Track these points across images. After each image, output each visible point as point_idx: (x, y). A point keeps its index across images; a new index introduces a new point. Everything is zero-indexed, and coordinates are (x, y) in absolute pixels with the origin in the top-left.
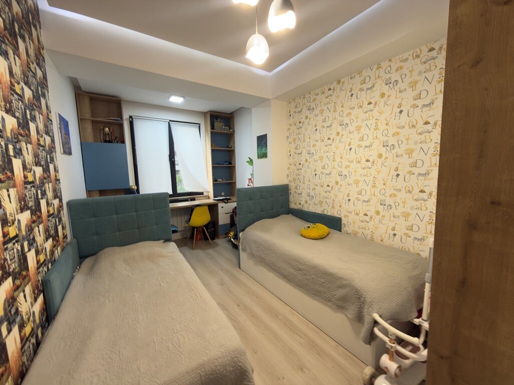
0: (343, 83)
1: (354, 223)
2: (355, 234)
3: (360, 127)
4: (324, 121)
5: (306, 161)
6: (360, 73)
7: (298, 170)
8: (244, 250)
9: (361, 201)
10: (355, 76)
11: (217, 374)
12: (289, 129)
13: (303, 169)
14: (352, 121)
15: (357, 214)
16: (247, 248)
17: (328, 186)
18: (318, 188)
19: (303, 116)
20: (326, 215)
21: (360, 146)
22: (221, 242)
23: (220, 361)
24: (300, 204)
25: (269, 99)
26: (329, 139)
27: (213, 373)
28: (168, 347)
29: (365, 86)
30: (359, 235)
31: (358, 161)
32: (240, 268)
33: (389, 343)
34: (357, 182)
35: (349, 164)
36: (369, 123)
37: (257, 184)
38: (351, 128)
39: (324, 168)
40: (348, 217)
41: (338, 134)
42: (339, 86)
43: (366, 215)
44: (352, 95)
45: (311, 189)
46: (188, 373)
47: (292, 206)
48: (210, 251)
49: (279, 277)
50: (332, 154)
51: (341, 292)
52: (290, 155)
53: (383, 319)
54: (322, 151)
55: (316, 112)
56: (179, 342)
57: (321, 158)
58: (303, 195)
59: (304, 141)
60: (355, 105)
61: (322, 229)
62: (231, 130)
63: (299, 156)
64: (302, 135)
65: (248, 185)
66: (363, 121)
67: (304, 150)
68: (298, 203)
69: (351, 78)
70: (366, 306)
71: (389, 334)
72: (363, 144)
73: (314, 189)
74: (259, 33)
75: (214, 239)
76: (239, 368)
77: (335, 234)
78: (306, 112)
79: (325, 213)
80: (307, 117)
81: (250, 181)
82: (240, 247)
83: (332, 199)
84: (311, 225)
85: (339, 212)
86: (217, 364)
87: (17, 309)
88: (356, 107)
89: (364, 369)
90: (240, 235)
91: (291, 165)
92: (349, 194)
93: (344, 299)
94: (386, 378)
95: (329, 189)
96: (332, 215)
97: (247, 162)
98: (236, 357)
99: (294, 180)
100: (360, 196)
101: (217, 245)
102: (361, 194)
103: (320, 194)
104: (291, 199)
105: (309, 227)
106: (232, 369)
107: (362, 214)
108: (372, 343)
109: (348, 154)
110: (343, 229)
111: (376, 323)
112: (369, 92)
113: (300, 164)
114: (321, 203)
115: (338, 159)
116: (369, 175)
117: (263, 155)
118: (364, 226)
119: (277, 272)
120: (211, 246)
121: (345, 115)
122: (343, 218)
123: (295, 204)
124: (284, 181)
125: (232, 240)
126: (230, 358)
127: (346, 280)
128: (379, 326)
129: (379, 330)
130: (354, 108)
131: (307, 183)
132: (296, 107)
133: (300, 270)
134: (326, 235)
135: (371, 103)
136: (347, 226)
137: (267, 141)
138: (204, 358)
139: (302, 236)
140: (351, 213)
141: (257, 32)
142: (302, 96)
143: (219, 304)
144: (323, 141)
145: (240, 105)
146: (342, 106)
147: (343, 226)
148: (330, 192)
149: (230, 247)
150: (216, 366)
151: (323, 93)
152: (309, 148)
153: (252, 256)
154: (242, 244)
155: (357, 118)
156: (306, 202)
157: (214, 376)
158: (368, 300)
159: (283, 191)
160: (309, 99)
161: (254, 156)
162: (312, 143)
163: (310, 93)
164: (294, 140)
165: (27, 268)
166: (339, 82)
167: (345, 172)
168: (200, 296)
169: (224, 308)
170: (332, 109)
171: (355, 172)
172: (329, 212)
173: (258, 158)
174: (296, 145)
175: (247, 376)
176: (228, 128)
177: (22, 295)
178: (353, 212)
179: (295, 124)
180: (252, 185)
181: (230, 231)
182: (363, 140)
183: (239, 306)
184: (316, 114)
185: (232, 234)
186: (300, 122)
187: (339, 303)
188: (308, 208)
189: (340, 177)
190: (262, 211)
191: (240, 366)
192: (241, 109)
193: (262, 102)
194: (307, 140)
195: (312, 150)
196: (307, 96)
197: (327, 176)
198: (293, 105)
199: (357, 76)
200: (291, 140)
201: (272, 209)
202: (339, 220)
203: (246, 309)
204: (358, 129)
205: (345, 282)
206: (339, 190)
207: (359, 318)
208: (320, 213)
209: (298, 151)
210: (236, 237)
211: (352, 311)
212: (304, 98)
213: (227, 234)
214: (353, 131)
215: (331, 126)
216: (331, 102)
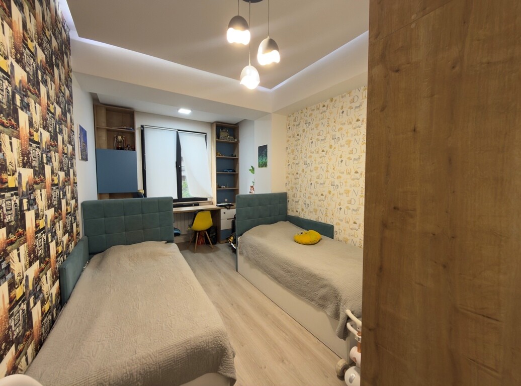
0: (335, 101)
1: (345, 230)
2: (346, 241)
3: (350, 141)
4: (319, 134)
5: (303, 170)
6: (350, 93)
7: (295, 179)
8: (241, 253)
9: (351, 210)
10: (345, 95)
11: (200, 349)
12: (288, 141)
13: (300, 178)
14: (343, 135)
15: (348, 222)
16: (244, 252)
17: (322, 195)
18: (313, 197)
19: (301, 129)
20: (320, 222)
21: (350, 159)
22: (222, 247)
23: (204, 338)
24: (297, 211)
25: (270, 113)
26: (323, 151)
27: (197, 348)
28: (162, 327)
29: (354, 105)
30: (349, 242)
31: (349, 172)
32: (237, 271)
33: (357, 336)
34: (347, 192)
35: (340, 175)
36: (357, 138)
37: (258, 191)
38: (342, 142)
39: (318, 178)
40: (339, 224)
41: (331, 147)
42: (332, 104)
43: (355, 223)
44: (343, 112)
45: (307, 197)
46: (176, 346)
47: (290, 213)
48: (211, 255)
49: (269, 278)
50: (325, 165)
51: (323, 292)
52: (289, 165)
53: (355, 316)
54: (317, 162)
55: (312, 126)
56: (171, 323)
57: (316, 169)
58: (300, 202)
59: (301, 152)
60: (346, 121)
61: (314, 235)
62: (236, 140)
63: (297, 166)
64: (300, 147)
65: (250, 192)
66: (352, 136)
67: (301, 160)
68: (295, 211)
69: (342, 97)
70: (341, 304)
71: (358, 327)
72: (353, 157)
73: (309, 198)
74: (251, 65)
75: (215, 243)
76: (220, 346)
77: (326, 240)
78: (303, 126)
79: (320, 221)
80: (304, 131)
81: (252, 188)
82: (238, 251)
83: (326, 207)
84: (305, 231)
85: (332, 220)
86: (201, 341)
87: (41, 288)
88: (346, 123)
89: (338, 361)
90: (238, 239)
91: (289, 174)
92: (340, 203)
93: (324, 298)
94: (355, 369)
95: (323, 197)
96: (326, 223)
97: (250, 170)
98: (218, 337)
99: (292, 188)
100: (349, 205)
101: (218, 249)
102: (351, 203)
103: (314, 202)
104: (289, 206)
105: (302, 233)
106: (213, 346)
107: (351, 222)
108: (347, 339)
109: (340, 165)
110: (335, 236)
111: (348, 319)
112: (357, 110)
113: (297, 174)
114: (316, 211)
115: (331, 170)
116: (358, 185)
117: (263, 165)
118: (353, 233)
119: (269, 274)
120: (211, 250)
121: (337, 130)
122: (335, 226)
123: (293, 211)
124: (286, 191)
125: (232, 244)
126: (212, 337)
127: (327, 280)
128: (352, 323)
129: (352, 326)
130: (345, 123)
131: (303, 191)
132: (295, 121)
133: (289, 272)
134: (318, 241)
135: (359, 120)
136: (338, 234)
137: (267, 151)
138: (191, 335)
139: (295, 241)
140: (342, 221)
141: (250, 64)
142: (300, 111)
143: (214, 303)
144: (318, 153)
145: (244, 118)
146: (335, 122)
147: (335, 233)
148: (323, 201)
149: (229, 251)
150: (200, 343)
151: (318, 109)
152: (306, 159)
153: (248, 259)
154: (239, 248)
155: (347, 133)
156: (303, 210)
157: (197, 350)
158: (343, 298)
159: (281, 199)
160: (306, 114)
161: (256, 166)
162: (309, 154)
163: (307, 109)
164: (293, 151)
165: (49, 256)
166: (332, 100)
167: (337, 182)
168: (194, 289)
169: (218, 306)
170: (326, 124)
171: (346, 182)
172: (323, 220)
173: (259, 167)
174: (294, 156)
175: (226, 353)
176: (232, 137)
177: (44, 276)
178: (344, 220)
179: (294, 137)
180: (253, 192)
181: (231, 236)
182: (352, 153)
183: (232, 305)
184: (312, 128)
185: (232, 238)
186: (298, 135)
187: (321, 302)
188: (304, 215)
189: (332, 187)
190: (260, 217)
191: (221, 345)
192: (244, 120)
193: (263, 115)
194: (304, 151)
195: (309, 161)
196: (304, 111)
197: (322, 186)
198: (292, 118)
199: (347, 95)
200: (289, 150)
201: (270, 216)
202: (331, 228)
203: (239, 308)
204: (349, 142)
205: (325, 282)
206: (331, 199)
207: (336, 315)
208: (315, 220)
209: (296, 162)
210: (235, 242)
211: (331, 308)
212: (302, 112)
213: (228, 239)
214: (344, 145)
215: (325, 139)
216: (325, 117)
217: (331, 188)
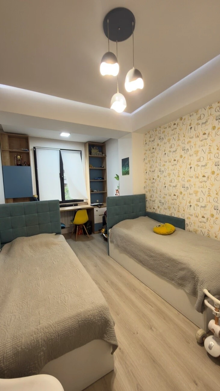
0: (185, 119)
1: (194, 223)
2: (196, 232)
4: (171, 147)
5: (158, 176)
6: (197, 112)
7: (152, 183)
8: (112, 242)
9: (200, 206)
10: (193, 114)
11: (89, 321)
12: (145, 154)
13: (156, 183)
14: (191, 147)
15: (197, 217)
16: (114, 240)
17: (175, 195)
18: (168, 197)
19: (156, 144)
20: (173, 217)
21: (198, 166)
22: (96, 236)
23: (91, 312)
24: (154, 209)
25: (130, 133)
26: (175, 160)
27: (86, 320)
28: (58, 302)
29: (200, 122)
30: (199, 232)
31: (197, 177)
32: (109, 255)
33: (214, 311)
34: (196, 193)
35: (190, 179)
36: (204, 148)
37: (122, 194)
38: (190, 152)
39: (171, 181)
40: (190, 218)
41: (181, 156)
42: (181, 122)
43: (203, 217)
44: (191, 128)
45: (162, 197)
46: (70, 318)
47: (148, 210)
48: (88, 243)
49: (136, 262)
50: (177, 171)
51: (181, 273)
52: (146, 172)
53: (211, 294)
54: (170, 169)
55: (165, 141)
56: (65, 299)
57: (169, 175)
58: (156, 201)
59: (156, 162)
60: (194, 135)
61: (169, 227)
62: (104, 155)
63: (153, 173)
64: (155, 158)
65: (116, 195)
66: (199, 147)
67: (156, 168)
68: (152, 208)
69: (190, 116)
70: (199, 284)
71: (215, 304)
72: (200, 164)
73: (164, 198)
74: (119, 92)
75: (91, 234)
76: (104, 318)
77: (180, 231)
78: (157, 141)
79: (173, 215)
80: (158, 145)
82: (109, 240)
83: (178, 205)
84: (162, 224)
85: (183, 215)
86: (89, 314)
88: (194, 137)
89: (198, 330)
90: (109, 230)
91: (147, 179)
92: (190, 201)
93: (183, 279)
94: (213, 338)
95: (175, 197)
96: (178, 217)
97: (115, 177)
98: (102, 311)
99: (150, 191)
100: (198, 203)
101: (93, 238)
102: (199, 201)
103: (168, 201)
104: (148, 205)
105: (160, 226)
106: (99, 318)
107: (200, 217)
108: (204, 312)
109: (189, 171)
110: (187, 228)
111: (206, 296)
112: (203, 125)
113: (153, 179)
114: (169, 208)
115: (182, 176)
116: (205, 187)
117: (126, 173)
118: (202, 226)
119: (135, 258)
120: (88, 239)
121: (186, 143)
122: (186, 220)
123: (151, 208)
124: (144, 193)
125: (104, 234)
126: (98, 311)
127: (185, 264)
128: (209, 299)
129: (208, 302)
130: (193, 137)
131: (159, 193)
132: (150, 137)
133: (152, 256)
134: (173, 232)
135: (206, 134)
136: (189, 226)
137: (129, 162)
138: (81, 310)
139: (155, 232)
140: (192, 215)
142: (155, 130)
143: (94, 280)
144: (170, 162)
145: (110, 138)
146: (184, 136)
147: (186, 226)
148: (176, 200)
149: (102, 239)
150: (89, 316)
151: (170, 127)
152: (160, 167)
153: (117, 246)
154: (110, 238)
155: (195, 145)
156: (159, 207)
157: (87, 322)
158: (201, 279)
159: (141, 199)
160: (160, 131)
161: (120, 173)
162: (162, 163)
163: (160, 127)
164: (149, 161)
166: (181, 119)
167: (187, 185)
169: (97, 283)
170: (177, 139)
171: (195, 185)
172: (176, 215)
173: (123, 174)
174: (150, 165)
175: (109, 324)
176: (101, 153)
178: (194, 215)
179: (150, 150)
180: (118, 194)
181: (102, 228)
182: (200, 161)
183: (107, 282)
185: (104, 230)
186: (153, 148)
187: (180, 282)
188: (160, 211)
189: (183, 188)
190: (125, 213)
191: (105, 317)
192: (110, 140)
193: (125, 134)
194: (159, 161)
195: (163, 169)
196: (158, 129)
197: (174, 188)
198: (148, 136)
199: (195, 114)
200: (146, 161)
201: (133, 212)
202: (183, 221)
203: (112, 284)
204: (197, 152)
205: (184, 266)
206: (183, 198)
207: (194, 293)
208: (169, 215)
209: (152, 170)
210: (106, 232)
211: (189, 287)
213: (100, 230)
214: (193, 155)
215: (176, 150)
216: (176, 133)
217: (182, 190)
